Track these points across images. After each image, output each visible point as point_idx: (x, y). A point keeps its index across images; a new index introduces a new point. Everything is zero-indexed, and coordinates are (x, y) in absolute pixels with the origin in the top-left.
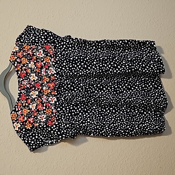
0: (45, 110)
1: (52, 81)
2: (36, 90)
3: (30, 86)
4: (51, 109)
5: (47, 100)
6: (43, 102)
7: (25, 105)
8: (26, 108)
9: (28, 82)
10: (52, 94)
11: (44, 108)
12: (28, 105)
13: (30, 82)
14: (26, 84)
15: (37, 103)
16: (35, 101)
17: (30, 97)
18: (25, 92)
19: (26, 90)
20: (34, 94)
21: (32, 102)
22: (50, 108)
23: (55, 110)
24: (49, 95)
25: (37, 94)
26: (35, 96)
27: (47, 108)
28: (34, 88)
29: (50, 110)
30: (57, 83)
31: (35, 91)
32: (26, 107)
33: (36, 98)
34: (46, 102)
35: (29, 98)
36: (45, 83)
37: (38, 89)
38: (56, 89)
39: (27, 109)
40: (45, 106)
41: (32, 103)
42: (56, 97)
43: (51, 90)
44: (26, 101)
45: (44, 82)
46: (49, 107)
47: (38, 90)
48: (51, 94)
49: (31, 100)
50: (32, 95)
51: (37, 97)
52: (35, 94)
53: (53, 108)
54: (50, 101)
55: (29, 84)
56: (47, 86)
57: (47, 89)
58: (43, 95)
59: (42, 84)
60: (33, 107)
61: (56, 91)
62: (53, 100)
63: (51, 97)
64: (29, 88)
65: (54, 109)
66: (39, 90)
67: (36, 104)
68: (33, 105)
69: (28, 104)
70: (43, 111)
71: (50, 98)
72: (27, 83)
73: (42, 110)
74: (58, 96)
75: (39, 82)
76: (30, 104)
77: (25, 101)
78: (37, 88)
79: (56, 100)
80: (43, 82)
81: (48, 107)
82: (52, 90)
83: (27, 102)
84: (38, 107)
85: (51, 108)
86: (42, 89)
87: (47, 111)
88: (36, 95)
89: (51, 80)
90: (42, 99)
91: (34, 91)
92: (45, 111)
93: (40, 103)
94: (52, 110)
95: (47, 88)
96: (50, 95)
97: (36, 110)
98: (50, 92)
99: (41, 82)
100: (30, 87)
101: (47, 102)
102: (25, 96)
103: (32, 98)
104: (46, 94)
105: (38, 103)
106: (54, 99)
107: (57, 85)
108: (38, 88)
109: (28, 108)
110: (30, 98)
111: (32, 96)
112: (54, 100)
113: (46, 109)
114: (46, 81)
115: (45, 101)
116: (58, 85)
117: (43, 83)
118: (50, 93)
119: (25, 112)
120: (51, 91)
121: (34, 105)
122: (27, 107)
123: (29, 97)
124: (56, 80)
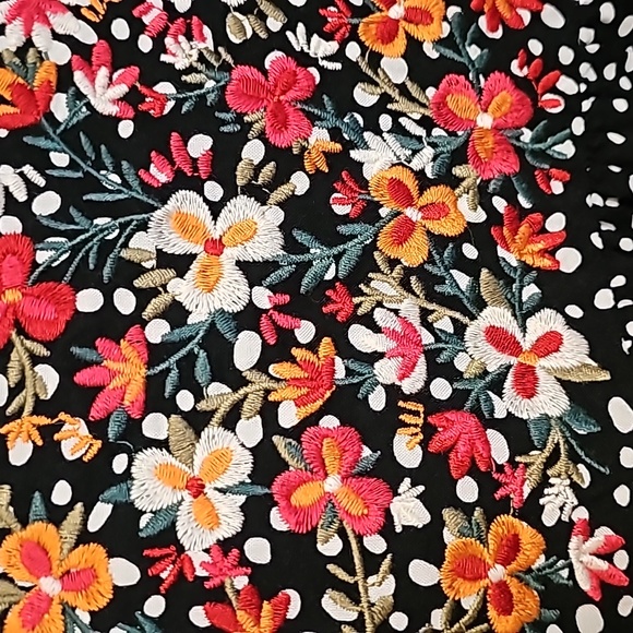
0: (427, 543)
1: (499, 56)
2: (242, 176)
3: (132, 98)
4: (536, 523)
5: (431, 355)
6: (377, 401)
7: (47, 451)
8: (56, 515)
9: (102, 29)
10: (509, 257)
11: (409, 510)
12: (108, 452)
13: (137, 27)
14: (61, 54)
15: (269, 411)
16: (236, 380)
17: (144, 297)
18: (47, 204)
19: (60, 159)
20: (215, 247)
21: (185, 400)
22: (503, 506)
23: (603, 533)
24: (463, 280)
25: (266, 244)
26: (232, 293)
27: (467, 509)
28: (200, 145)
29: (511, 549)
30: (567, 85)
31: (230, 192)
32: (62, 493)
33: (249, 318)
34: (424, 396)
35: (110, 325)
36: (395, 68)
37: (285, 161)
38: (557, 188)
39: (84, 537)
40: (416, 476)
41: (170, 408)
42: (575, 311)
43: (483, 198)
44: (67, 367)
45: (374, 61)
46: (487, 483)
47: (281, 178)
48: (489, 259)
49: (156, 353)
50: (179, 264)
51: (263, 298)
52: (231, 254)
53: (559, 503)
54: (497, 386)
55: (123, 54)
56: (425, 122)
57: (424, 182)
58: (365, 266)
59: (338, 86)
60: (197, 488)
61: (556, 222)
62: (542, 365)
63: (497, 315)
64: (126, 129)
65: (589, 530)
66: (300, 183)
67: (251, 429)
68: (202, 451)
69: (98, 429)
70: (400, 571)
71: (475, 330)
72: (88, 36)
73: (376, 544)
74: (604, 299)
75: (298, 38)
76: (134, 440)
77: (49, 379)
78: (253, 151)
79: (574, 353)
80: (353, 51)
81: (467, 490)
82: (500, 204)
83: (74, 399)
84: (304, 497)
85: (531, 511)
86: (342, 167)
87: (471, 569)
88: (254, 272)
89: (480, 40)
90: (345, 349)
91: (214, 190)
92: (422, 573)
93: (330, 422)
94: (557, 540)
95: (424, 160)
96: (471, 269)
97: (258, 550)
98: (472, 233)
99: (321, 48)
100: (141, 119)
101: (441, 389)
102: (51, 273)
103: (176, 314)
104: (414, 252)
105: (288, 416)
106: (549, 344)
107: (563, 121)
108: (272, 152)
109: (101, 514)
110: (137, 319)
111: (181, 289)
112: (552, 361)
113: (437, 524)
114: (400, 43)
115: (411, 385)
116: (578, 126)
117: (352, 74)
118: (470, 251)
119: (50, 585)
120: (494, 217)
121: (220, 460)
122: (86, 497)
123: (125, 301)
124: (552, 39)
